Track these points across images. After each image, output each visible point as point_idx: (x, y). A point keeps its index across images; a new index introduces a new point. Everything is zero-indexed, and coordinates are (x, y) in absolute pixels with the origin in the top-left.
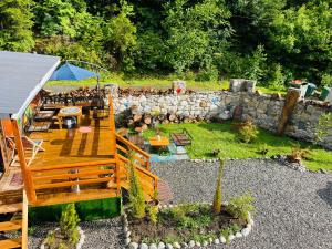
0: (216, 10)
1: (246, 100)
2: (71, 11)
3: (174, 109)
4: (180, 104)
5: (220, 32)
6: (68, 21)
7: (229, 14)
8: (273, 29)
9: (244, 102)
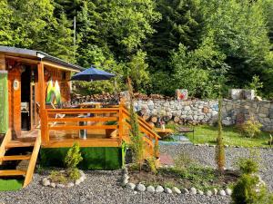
0: (212, 53)
1: (247, 107)
2: (103, 58)
3: (179, 113)
4: (183, 109)
5: (217, 70)
6: (99, 64)
7: (224, 57)
8: (265, 65)
9: (244, 109)
